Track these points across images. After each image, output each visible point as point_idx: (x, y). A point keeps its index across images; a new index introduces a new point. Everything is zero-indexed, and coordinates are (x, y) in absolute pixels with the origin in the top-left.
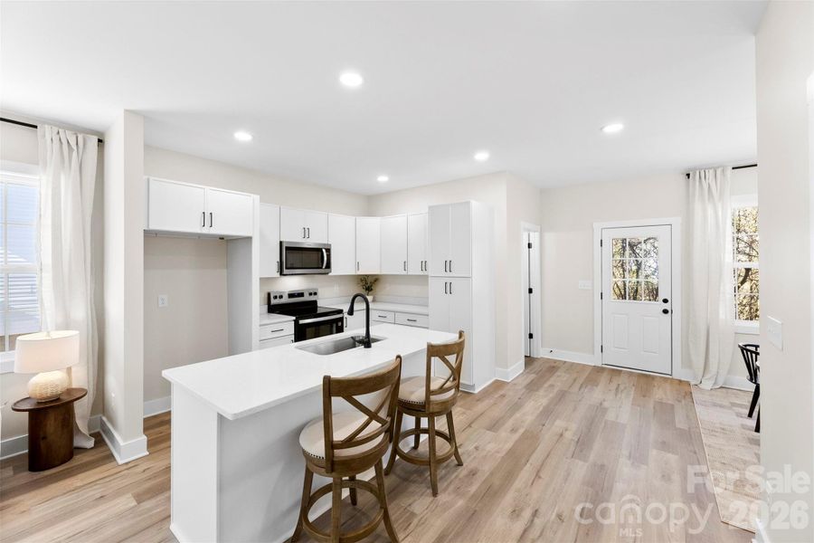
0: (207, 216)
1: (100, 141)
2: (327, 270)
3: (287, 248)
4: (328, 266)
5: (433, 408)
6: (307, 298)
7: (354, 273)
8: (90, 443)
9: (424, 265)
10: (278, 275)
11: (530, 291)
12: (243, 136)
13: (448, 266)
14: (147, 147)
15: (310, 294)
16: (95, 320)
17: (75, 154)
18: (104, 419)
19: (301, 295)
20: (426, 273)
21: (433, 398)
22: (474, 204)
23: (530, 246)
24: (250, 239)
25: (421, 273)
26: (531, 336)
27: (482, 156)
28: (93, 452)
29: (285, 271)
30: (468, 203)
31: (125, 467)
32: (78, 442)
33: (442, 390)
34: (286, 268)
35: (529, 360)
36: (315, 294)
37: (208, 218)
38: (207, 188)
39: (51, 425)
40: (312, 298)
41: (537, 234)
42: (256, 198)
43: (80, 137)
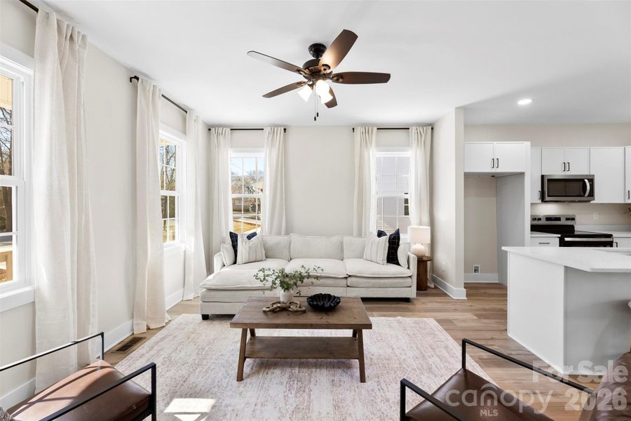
0: (495, 160)
1: (432, 128)
2: (589, 198)
3: (549, 180)
4: (592, 194)
6: (563, 222)
7: (622, 202)
8: (433, 286)
10: (540, 201)
12: (525, 102)
14: (466, 126)
15: (567, 219)
17: (422, 137)
19: (558, 219)
24: (522, 174)
29: (547, 198)
34: (548, 196)
36: (573, 219)
37: (495, 162)
38: (495, 143)
40: (569, 223)
42: (528, 144)
43: (425, 128)
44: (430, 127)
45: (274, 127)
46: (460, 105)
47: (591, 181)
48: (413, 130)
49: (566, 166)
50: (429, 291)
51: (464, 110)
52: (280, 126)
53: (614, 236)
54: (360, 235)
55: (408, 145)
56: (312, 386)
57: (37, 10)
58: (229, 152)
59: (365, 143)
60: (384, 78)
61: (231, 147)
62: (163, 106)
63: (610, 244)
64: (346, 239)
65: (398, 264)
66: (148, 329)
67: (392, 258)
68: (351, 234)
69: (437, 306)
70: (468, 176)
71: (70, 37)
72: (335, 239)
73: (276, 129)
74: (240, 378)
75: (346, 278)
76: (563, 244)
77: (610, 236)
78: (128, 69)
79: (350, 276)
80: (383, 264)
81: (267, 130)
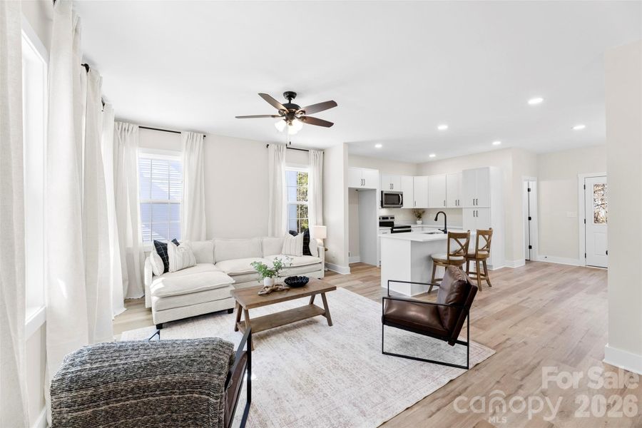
0: (363, 181)
2: (400, 206)
3: (384, 194)
4: (402, 204)
5: (479, 257)
6: (389, 220)
7: (413, 208)
9: (457, 202)
10: (381, 207)
11: (530, 219)
12: (379, 146)
13: (475, 202)
14: (350, 155)
15: (391, 218)
19: (387, 218)
20: (459, 207)
21: (479, 252)
22: (492, 168)
23: (529, 190)
24: (375, 190)
25: (455, 207)
26: (530, 247)
27: (497, 143)
29: (384, 206)
30: (488, 168)
33: (482, 250)
34: (384, 204)
35: (528, 261)
36: (393, 218)
38: (363, 169)
40: (392, 220)
41: (535, 183)
42: (378, 171)
43: (318, 152)
44: (322, 152)
45: (194, 132)
46: (346, 141)
47: (402, 195)
48: (311, 152)
49: (392, 186)
51: (348, 145)
52: (199, 132)
53: (412, 226)
54: (273, 235)
55: (308, 163)
58: (137, 151)
59: (278, 159)
61: (140, 146)
63: (410, 231)
64: (265, 240)
65: (310, 255)
67: (306, 251)
68: (267, 235)
70: (350, 189)
73: (195, 134)
76: (392, 232)
77: (410, 227)
80: (301, 256)
81: (185, 134)
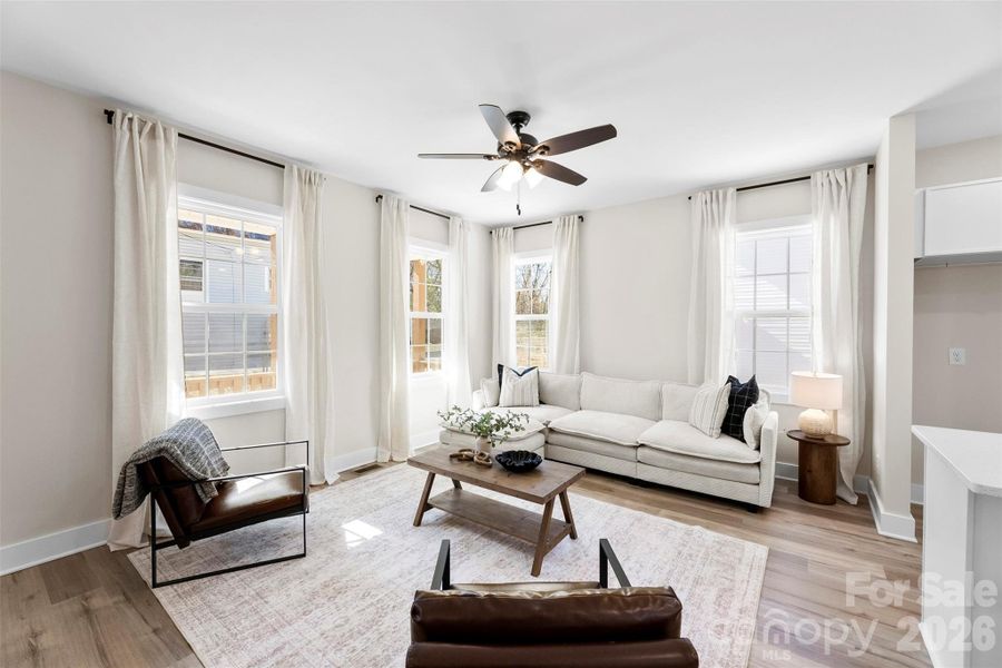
1: (870, 167)
8: (854, 500)
16: (862, 368)
17: (843, 190)
18: (871, 482)
28: (855, 510)
31: (884, 539)
32: (840, 492)
39: (816, 461)
43: (849, 171)
44: (864, 167)
48: (818, 178)
50: (839, 508)
51: (915, 118)
52: (573, 214)
55: (807, 211)
56: (475, 555)
57: (283, 167)
59: (713, 220)
60: (607, 132)
62: (410, 217)
64: (668, 388)
65: (741, 439)
66: (391, 460)
67: (734, 428)
68: (684, 382)
69: (815, 533)
71: (309, 179)
72: (650, 386)
73: (566, 218)
74: (418, 523)
75: (636, 447)
78: (374, 190)
79: (642, 445)
80: (711, 436)
81: (556, 222)
